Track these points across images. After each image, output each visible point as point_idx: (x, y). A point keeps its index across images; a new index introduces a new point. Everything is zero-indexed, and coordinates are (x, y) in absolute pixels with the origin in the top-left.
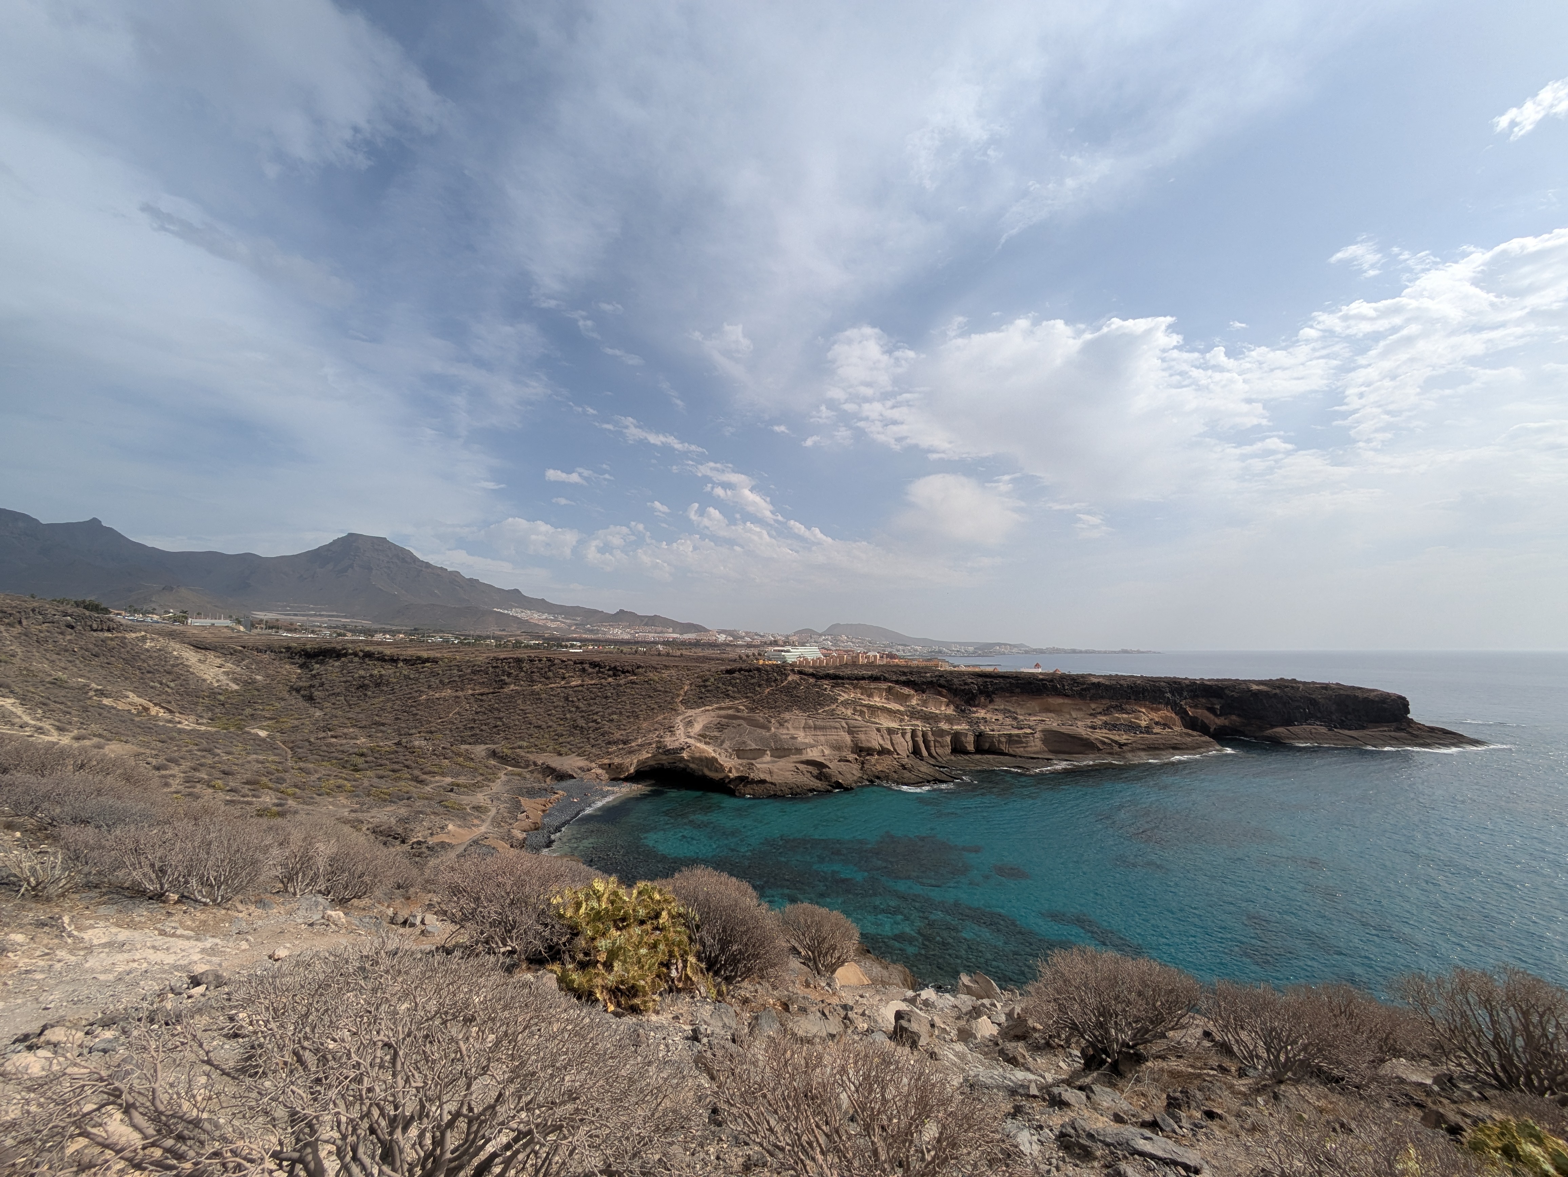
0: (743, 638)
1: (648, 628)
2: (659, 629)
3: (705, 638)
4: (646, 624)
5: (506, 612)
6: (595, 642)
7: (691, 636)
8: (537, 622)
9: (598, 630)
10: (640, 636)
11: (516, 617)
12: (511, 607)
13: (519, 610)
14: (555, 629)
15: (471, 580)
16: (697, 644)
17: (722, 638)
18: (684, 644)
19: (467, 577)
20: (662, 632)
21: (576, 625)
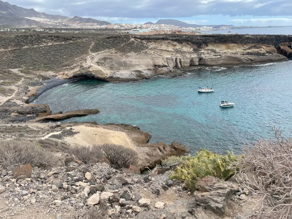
0: (124, 26)
3: (109, 27)
4: (87, 22)
5: (30, 19)
7: (104, 27)
8: (43, 22)
9: (68, 25)
10: (84, 27)
12: (31, 16)
13: (35, 18)
15: (13, 6)
16: (106, 29)
17: (116, 27)
18: (101, 30)
20: (93, 25)
21: (59, 23)
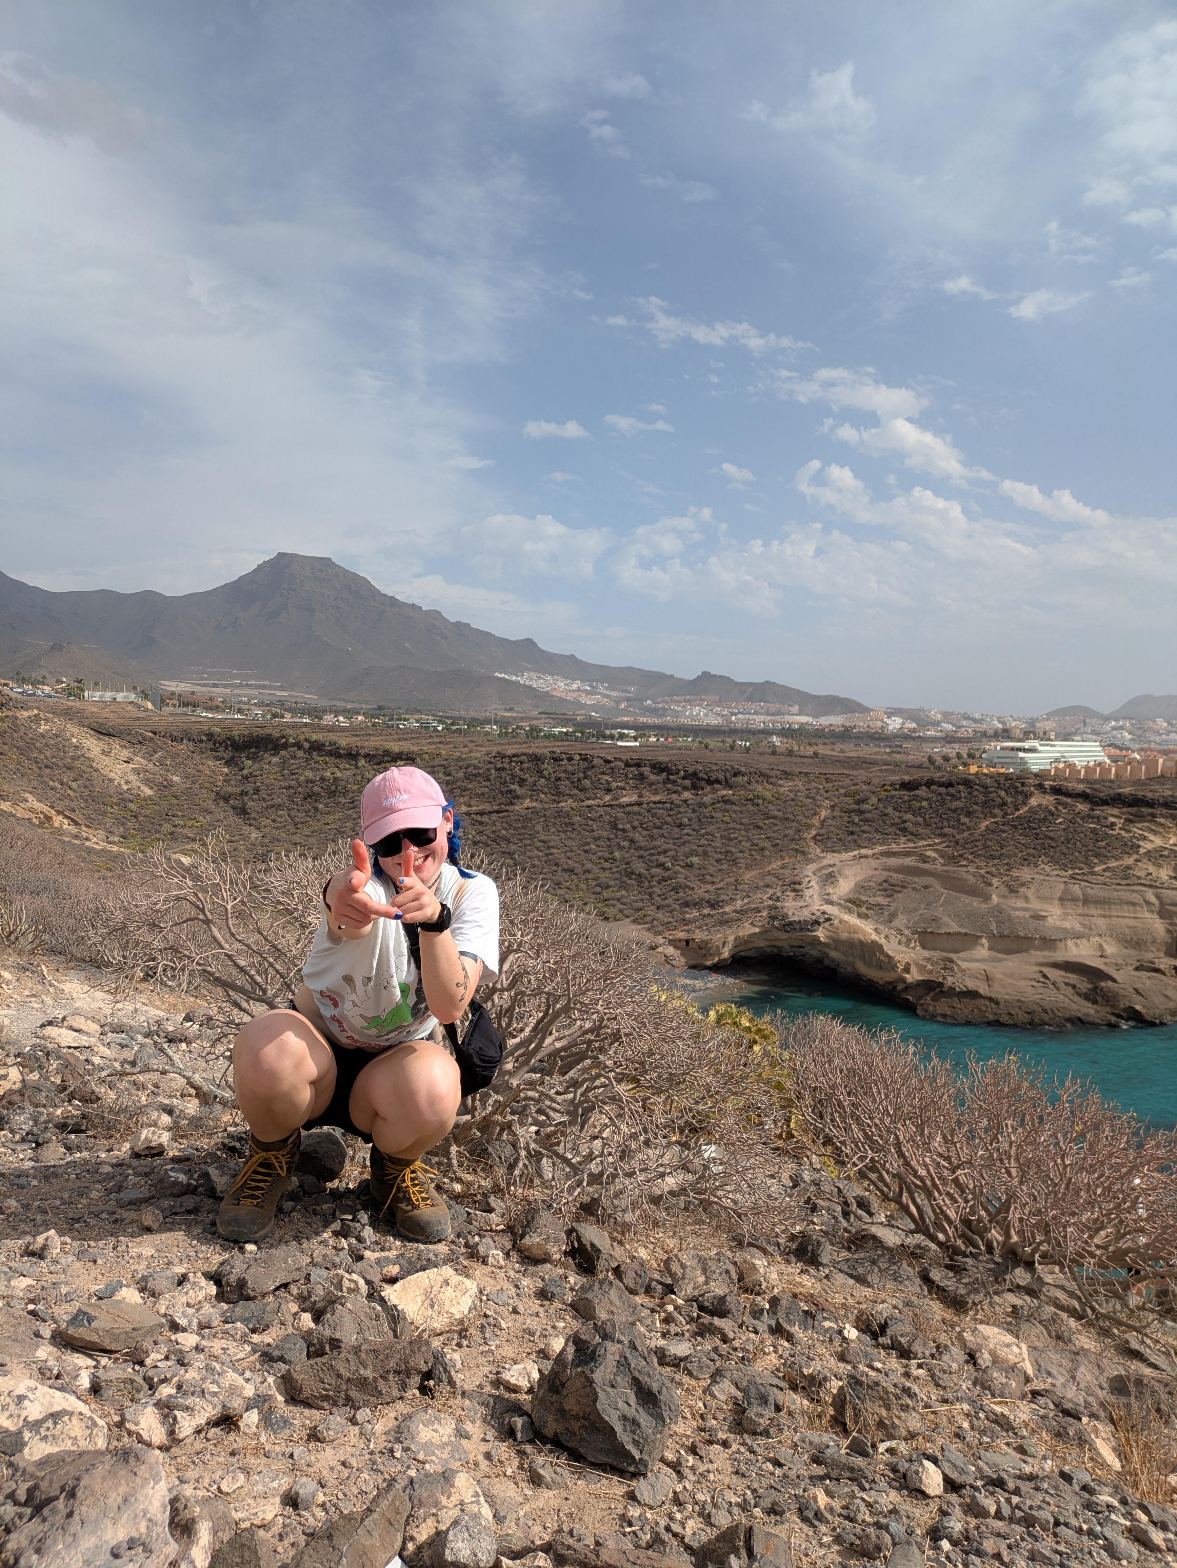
0: (937, 723)
1: (753, 706)
2: (774, 707)
3: (860, 723)
4: (750, 699)
5: (514, 678)
6: (661, 730)
7: (835, 721)
8: (563, 695)
9: (664, 709)
10: (739, 720)
11: (530, 687)
12: (520, 671)
13: (534, 675)
14: (593, 708)
15: (458, 624)
16: (845, 735)
17: (895, 724)
18: (819, 734)
19: (452, 620)
20: (779, 713)
21: (628, 699)
